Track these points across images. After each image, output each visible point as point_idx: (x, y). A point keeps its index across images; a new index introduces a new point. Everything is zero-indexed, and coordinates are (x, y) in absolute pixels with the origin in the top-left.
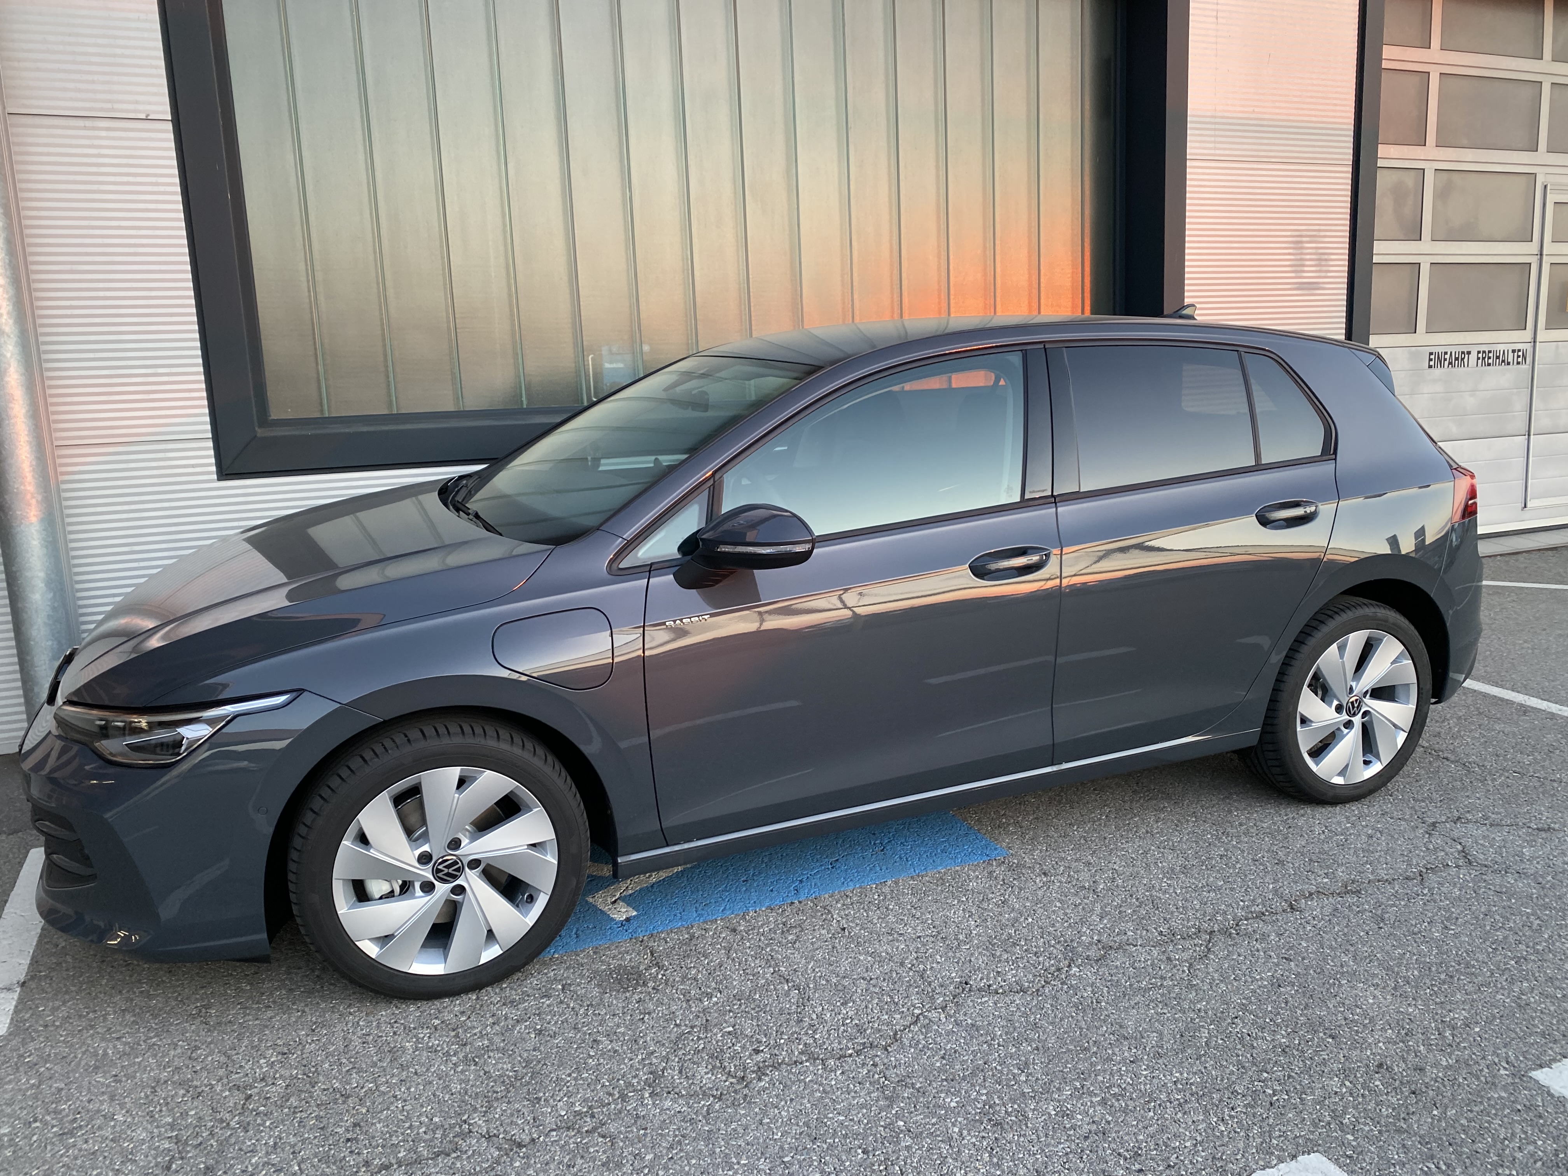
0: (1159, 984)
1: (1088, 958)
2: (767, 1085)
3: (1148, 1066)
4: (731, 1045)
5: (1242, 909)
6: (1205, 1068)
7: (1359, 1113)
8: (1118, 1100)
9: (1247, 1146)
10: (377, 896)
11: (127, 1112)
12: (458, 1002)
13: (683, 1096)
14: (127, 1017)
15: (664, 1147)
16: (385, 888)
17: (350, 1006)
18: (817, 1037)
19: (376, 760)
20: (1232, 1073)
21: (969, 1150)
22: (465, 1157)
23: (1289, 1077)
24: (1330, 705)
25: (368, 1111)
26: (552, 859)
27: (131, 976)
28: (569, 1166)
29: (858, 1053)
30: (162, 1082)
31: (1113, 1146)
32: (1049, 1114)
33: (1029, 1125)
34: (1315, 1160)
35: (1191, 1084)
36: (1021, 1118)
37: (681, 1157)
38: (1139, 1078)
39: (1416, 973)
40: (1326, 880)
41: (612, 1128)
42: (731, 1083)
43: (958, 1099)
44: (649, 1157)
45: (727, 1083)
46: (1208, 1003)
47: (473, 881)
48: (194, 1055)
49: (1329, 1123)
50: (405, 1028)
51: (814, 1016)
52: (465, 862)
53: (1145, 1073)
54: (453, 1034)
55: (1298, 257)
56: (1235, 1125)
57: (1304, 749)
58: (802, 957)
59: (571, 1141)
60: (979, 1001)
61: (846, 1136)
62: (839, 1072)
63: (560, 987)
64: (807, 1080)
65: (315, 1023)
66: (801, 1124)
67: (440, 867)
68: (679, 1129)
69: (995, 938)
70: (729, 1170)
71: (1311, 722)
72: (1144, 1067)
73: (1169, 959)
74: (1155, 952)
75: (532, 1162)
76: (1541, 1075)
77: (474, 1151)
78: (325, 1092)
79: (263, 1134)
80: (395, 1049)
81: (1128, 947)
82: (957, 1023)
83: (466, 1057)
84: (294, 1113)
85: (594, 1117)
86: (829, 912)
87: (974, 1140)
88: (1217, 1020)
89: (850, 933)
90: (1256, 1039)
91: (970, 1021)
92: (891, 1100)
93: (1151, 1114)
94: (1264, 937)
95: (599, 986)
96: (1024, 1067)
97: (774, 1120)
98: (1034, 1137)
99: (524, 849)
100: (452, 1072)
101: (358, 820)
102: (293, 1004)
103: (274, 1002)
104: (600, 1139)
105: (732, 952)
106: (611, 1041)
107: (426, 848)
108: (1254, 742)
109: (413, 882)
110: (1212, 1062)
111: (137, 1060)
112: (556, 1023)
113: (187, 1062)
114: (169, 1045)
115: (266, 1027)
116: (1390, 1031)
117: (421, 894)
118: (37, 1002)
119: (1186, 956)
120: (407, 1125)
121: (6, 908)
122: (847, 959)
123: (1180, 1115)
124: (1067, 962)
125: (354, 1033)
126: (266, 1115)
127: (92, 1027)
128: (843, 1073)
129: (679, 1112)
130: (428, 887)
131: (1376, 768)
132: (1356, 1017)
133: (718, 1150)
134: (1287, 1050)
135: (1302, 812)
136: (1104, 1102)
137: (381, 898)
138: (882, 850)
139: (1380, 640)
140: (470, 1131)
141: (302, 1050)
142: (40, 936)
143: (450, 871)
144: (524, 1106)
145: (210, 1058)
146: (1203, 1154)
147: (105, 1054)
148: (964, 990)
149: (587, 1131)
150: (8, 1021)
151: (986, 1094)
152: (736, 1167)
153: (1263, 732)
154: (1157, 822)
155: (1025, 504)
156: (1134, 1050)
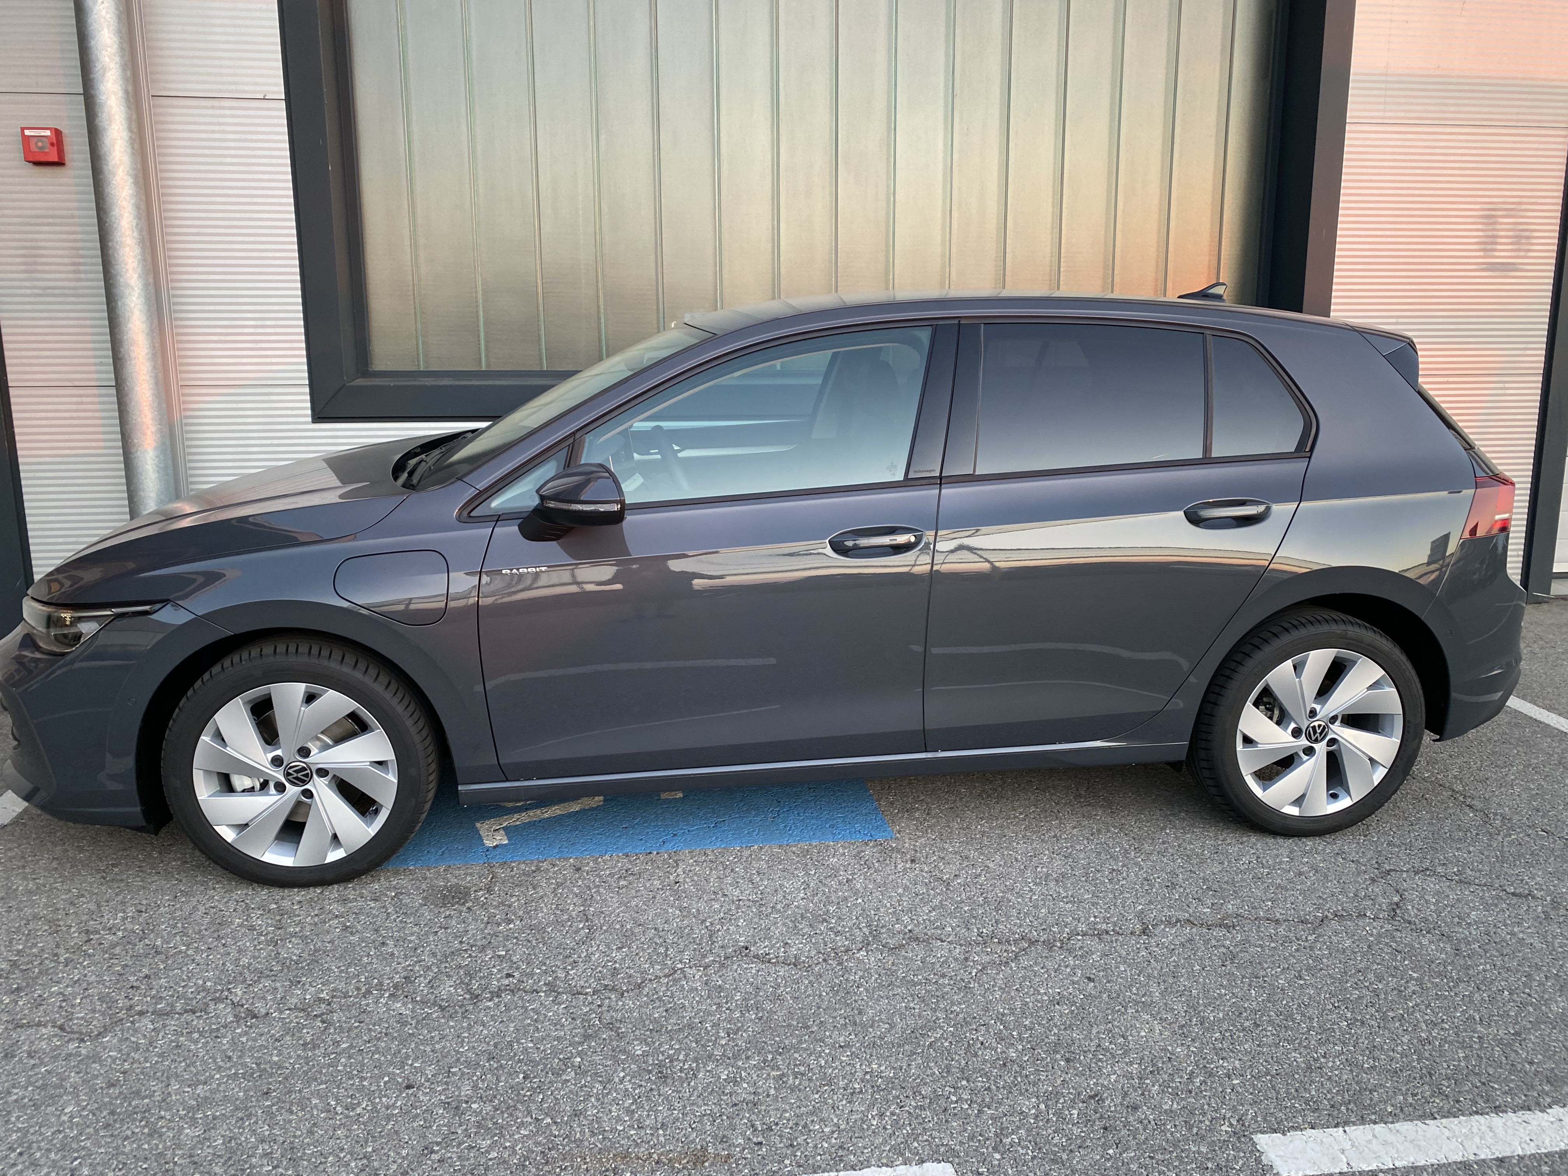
0: (934, 980)
1: (885, 945)
2: (492, 1006)
3: (853, 1053)
4: (491, 966)
5: (1089, 924)
6: (909, 1065)
7: (1028, 1136)
8: (796, 1078)
9: (885, 1142)
10: (239, 789)
13: (415, 1001)
14: (54, 864)
15: (363, 1040)
16: (247, 783)
18: (571, 972)
20: (931, 1075)
21: (619, 1094)
23: (989, 1089)
24: (1284, 727)
25: (164, 968)
26: (392, 778)
27: (82, 833)
29: (595, 993)
30: (38, 917)
31: (754, 1117)
32: (719, 1077)
33: (692, 1084)
35: (881, 1077)
36: (690, 1076)
37: (371, 1050)
39: (1221, 1015)
40: (1207, 910)
41: (336, 1016)
42: (464, 999)
43: (647, 1048)
45: (460, 998)
46: (967, 1007)
47: (320, 787)
49: (987, 1139)
50: (246, 907)
51: (584, 955)
52: (314, 770)
54: (278, 918)
55: (1489, 234)
56: (889, 1122)
57: (1246, 771)
58: (617, 902)
59: (295, 1021)
60: (745, 966)
61: (521, 1061)
62: (563, 1006)
63: (393, 894)
64: (530, 1008)
65: (182, 891)
66: (492, 1043)
67: (290, 771)
68: (388, 1028)
69: (811, 911)
71: (1257, 743)
72: (849, 1053)
73: (966, 959)
74: (958, 951)
76: (1263, 1140)
77: (215, 1014)
78: (146, 947)
79: (76, 971)
80: (225, 922)
81: (934, 942)
82: (707, 982)
83: (272, 938)
85: (330, 1005)
86: (677, 866)
87: (630, 1086)
89: (679, 887)
90: (986, 1048)
91: (720, 983)
92: (589, 1038)
93: (817, 1096)
94: (1086, 955)
96: (734, 1032)
97: (473, 1035)
98: (687, 1095)
99: (367, 765)
100: (252, 948)
101: (214, 720)
102: (178, 874)
103: (165, 870)
104: (319, 1024)
105: (560, 887)
106: (396, 946)
108: (1181, 756)
109: (269, 781)
110: (920, 1062)
111: (34, 898)
112: (365, 923)
113: (67, 906)
114: (65, 890)
115: (145, 888)
117: (275, 793)
119: (986, 959)
120: (184, 984)
122: (656, 910)
124: (861, 945)
125: (204, 904)
126: (89, 956)
127: (24, 867)
128: (566, 1007)
129: (400, 1014)
130: (280, 788)
131: (1344, 803)
132: (1112, 1046)
134: (1009, 1064)
135: (1245, 839)
136: (780, 1077)
137: (243, 791)
139: (1352, 662)
140: (226, 998)
141: (155, 911)
143: (299, 775)
144: (284, 986)
145: (85, 906)
146: (834, 1141)
147: (17, 889)
148: (739, 954)
149: (314, 1016)
151: (677, 1049)
153: (1191, 747)
154: (1075, 828)
155: (908, 483)
156: (853, 1037)
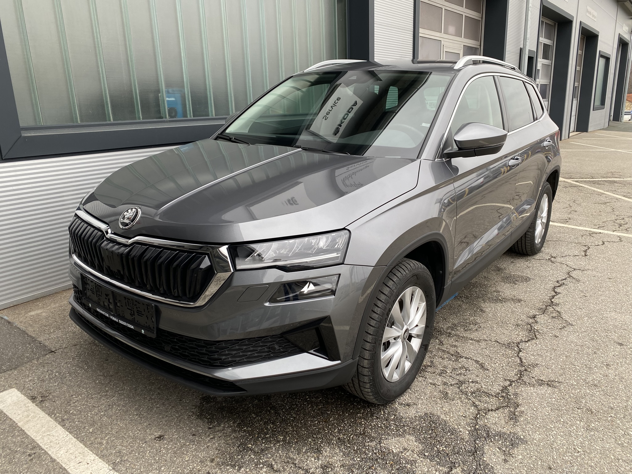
1: (532, 322)
2: (515, 396)
13: (495, 410)
18: (501, 373)
42: (503, 400)
46: (584, 328)
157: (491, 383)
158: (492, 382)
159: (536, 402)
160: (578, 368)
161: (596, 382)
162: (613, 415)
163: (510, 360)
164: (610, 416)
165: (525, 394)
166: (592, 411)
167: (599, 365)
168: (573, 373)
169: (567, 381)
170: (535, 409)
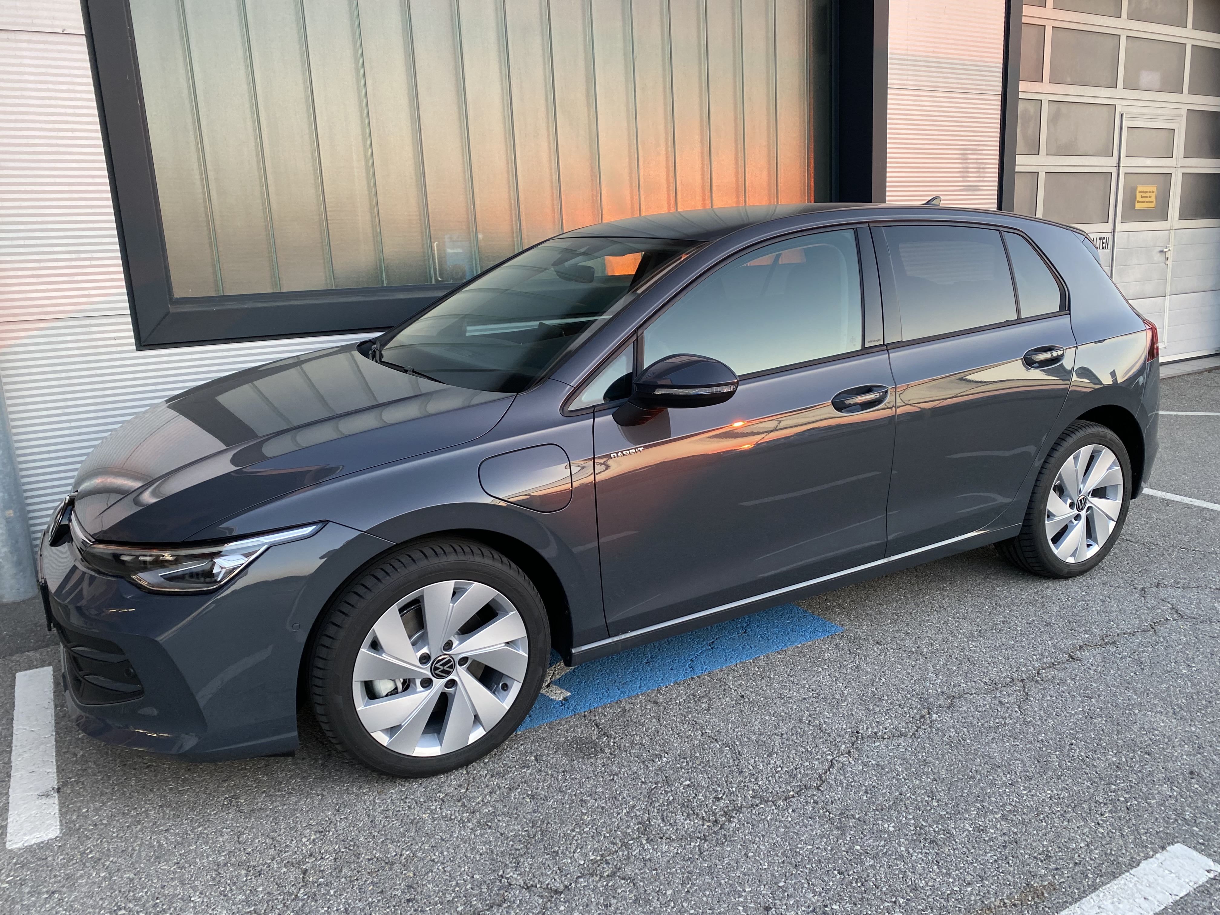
0: (1003, 722)
1: (940, 706)
2: (738, 826)
3: (1024, 786)
4: (694, 795)
5: (1037, 661)
6: (1067, 785)
7: (1194, 810)
8: (1015, 815)
9: (1125, 843)
10: (384, 694)
11: (201, 893)
12: (452, 777)
13: (674, 840)
14: (168, 811)
15: (678, 883)
16: (390, 686)
17: (360, 787)
18: (760, 783)
19: (388, 578)
20: (1088, 787)
21: (921, 864)
22: (515, 906)
23: (1131, 787)
24: (1065, 502)
25: (414, 875)
26: (523, 653)
27: (156, 776)
28: (606, 906)
29: (799, 793)
30: (222, 864)
31: (1028, 851)
32: (968, 830)
33: (957, 840)
34: (1178, 848)
35: (1063, 798)
36: (948, 835)
37: (696, 890)
38: (1023, 797)
39: (1184, 701)
40: (1087, 636)
41: (628, 871)
42: (709, 826)
43: (893, 824)
44: (669, 892)
45: (705, 827)
46: (1046, 735)
47: (461, 675)
48: (241, 839)
49: (1176, 820)
50: (416, 803)
51: (751, 768)
52: (457, 660)
53: (1025, 792)
54: (460, 804)
55: (964, 165)
56: (1109, 827)
57: (1049, 537)
58: (719, 721)
59: (599, 885)
60: (874, 745)
61: (819, 861)
62: (790, 810)
63: (533, 758)
64: (768, 818)
65: (337, 804)
66: (780, 855)
67: (437, 665)
68: (683, 867)
69: (863, 695)
70: (739, 897)
71: (1054, 516)
72: (1022, 788)
73: (1000, 702)
74: (988, 698)
75: (574, 905)
77: (520, 901)
78: (371, 862)
79: (331, 902)
80: (416, 821)
81: (966, 696)
82: (865, 765)
83: (479, 822)
84: (351, 881)
85: (609, 863)
86: (725, 684)
87: (920, 856)
88: (1060, 747)
89: (749, 699)
90: (1094, 760)
91: (874, 762)
92: (842, 829)
93: (1044, 824)
94: (1063, 682)
95: (566, 755)
96: (932, 795)
97: (757, 853)
98: (965, 849)
99: (502, 646)
100: (473, 836)
101: (374, 630)
102: (311, 789)
103: (293, 789)
104: (623, 882)
105: (662, 720)
106: (596, 800)
107: (425, 650)
108: (1016, 533)
109: (414, 679)
110: (1070, 781)
111: (191, 848)
112: (543, 788)
113: (238, 846)
114: (215, 832)
115: (296, 810)
116: (1186, 746)
117: (422, 689)
118: (79, 805)
119: (1012, 699)
120: (454, 883)
121: (14, 725)
122: (756, 720)
123: (1065, 823)
124: (926, 710)
125: (374, 811)
126: (327, 885)
127: (139, 822)
128: (793, 811)
129: (677, 853)
130: (427, 683)
131: (1095, 549)
132: (1158, 738)
133: (723, 882)
134: (1120, 766)
136: (1004, 818)
137: (387, 695)
138: (745, 632)
139: (1100, 452)
140: (510, 885)
141: (335, 828)
142: (57, 747)
143: (445, 668)
144: (546, 859)
145: (257, 841)
146: (1096, 851)
147: (160, 845)
148: (857, 738)
149: (608, 876)
150: (58, 823)
151: (913, 818)
152: (744, 894)
153: (1023, 526)
154: (944, 599)
155: (865, 351)
156: (1009, 776)
157: (720, 796)
158: (724, 794)
159: (766, 844)
160: (936, 804)
161: (942, 836)
162: (901, 901)
163: (808, 764)
164: (894, 900)
165: (764, 825)
166: (865, 883)
167: (991, 808)
168: (910, 811)
169: (880, 822)
170: (751, 854)
